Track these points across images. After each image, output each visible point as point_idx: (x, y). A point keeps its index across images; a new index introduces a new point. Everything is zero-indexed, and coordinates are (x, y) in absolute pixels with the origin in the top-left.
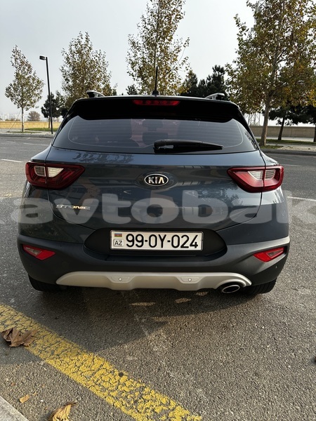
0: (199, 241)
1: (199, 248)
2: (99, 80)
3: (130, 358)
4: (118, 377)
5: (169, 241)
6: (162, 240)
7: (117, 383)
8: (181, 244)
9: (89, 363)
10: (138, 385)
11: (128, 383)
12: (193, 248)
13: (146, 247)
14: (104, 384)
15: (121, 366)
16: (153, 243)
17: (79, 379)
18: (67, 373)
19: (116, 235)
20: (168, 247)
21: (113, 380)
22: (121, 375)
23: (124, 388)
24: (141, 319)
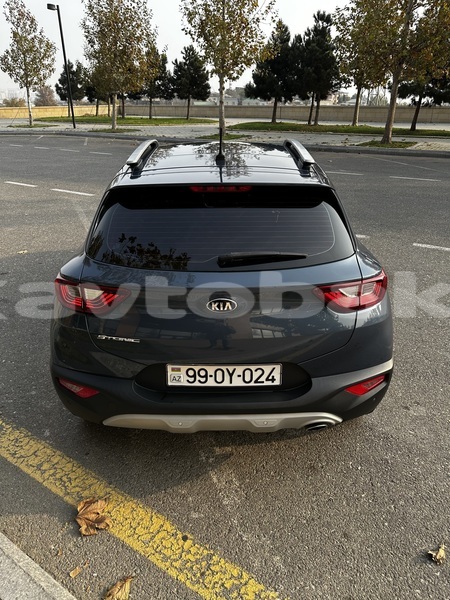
0: (277, 375)
1: (277, 382)
2: (139, 39)
3: (195, 515)
4: (181, 542)
5: (239, 376)
6: (231, 375)
7: (180, 550)
8: (254, 379)
9: (146, 523)
10: (206, 552)
11: (193, 550)
12: (269, 383)
13: (211, 383)
14: (165, 551)
15: (185, 527)
16: (219, 379)
17: (137, 546)
18: (122, 536)
19: (173, 370)
20: (238, 382)
21: (175, 547)
22: (185, 538)
23: (189, 556)
24: (208, 458)
